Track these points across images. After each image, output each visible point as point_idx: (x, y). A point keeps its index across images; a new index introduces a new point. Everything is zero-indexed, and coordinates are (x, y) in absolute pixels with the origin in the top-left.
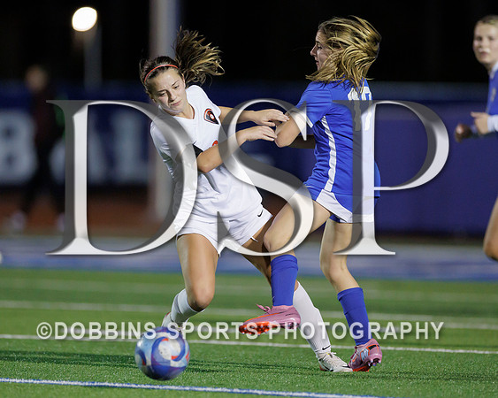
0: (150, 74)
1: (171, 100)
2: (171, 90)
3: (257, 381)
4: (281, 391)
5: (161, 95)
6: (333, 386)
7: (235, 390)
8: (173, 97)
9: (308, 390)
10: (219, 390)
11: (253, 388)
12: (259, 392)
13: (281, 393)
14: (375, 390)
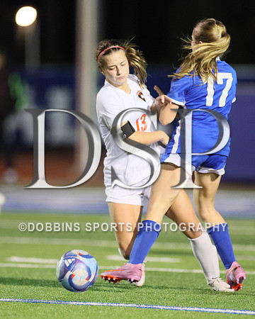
0: (103, 53)
1: (118, 74)
2: (118, 67)
3: (159, 299)
4: (178, 306)
5: (111, 69)
6: (219, 303)
7: (142, 306)
8: (120, 72)
9: (199, 305)
10: (130, 305)
11: (156, 304)
12: (161, 307)
13: (178, 308)
14: (252, 305)
